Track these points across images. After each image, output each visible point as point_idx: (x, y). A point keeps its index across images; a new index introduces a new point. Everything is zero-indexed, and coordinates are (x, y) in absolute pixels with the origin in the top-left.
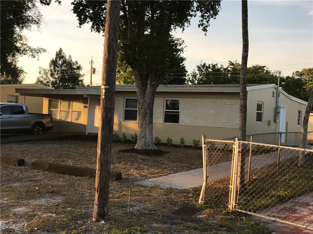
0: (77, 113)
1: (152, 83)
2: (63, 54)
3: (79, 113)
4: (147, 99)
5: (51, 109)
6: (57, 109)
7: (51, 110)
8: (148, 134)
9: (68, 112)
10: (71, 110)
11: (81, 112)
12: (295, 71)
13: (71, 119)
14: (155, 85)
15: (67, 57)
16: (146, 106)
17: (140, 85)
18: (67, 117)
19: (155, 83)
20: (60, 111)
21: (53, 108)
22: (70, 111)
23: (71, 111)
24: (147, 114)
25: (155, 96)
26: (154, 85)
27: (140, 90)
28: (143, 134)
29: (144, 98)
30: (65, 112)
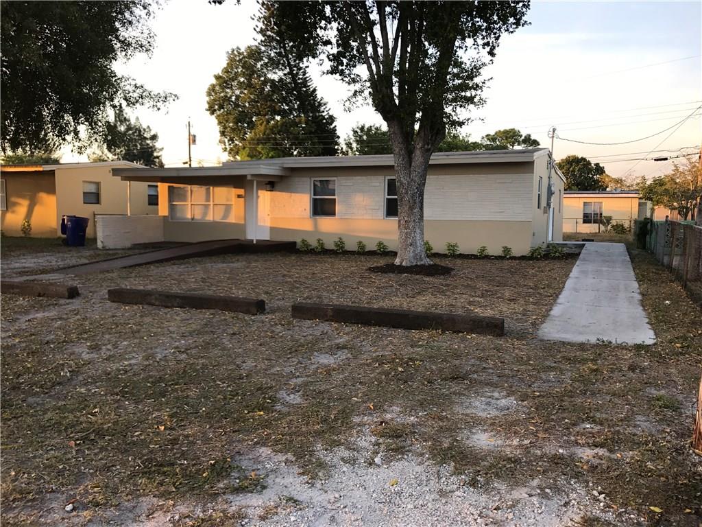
0: (223, 207)
1: (426, 146)
2: (125, 115)
3: (228, 208)
4: (416, 176)
5: (173, 201)
6: (186, 201)
7: (174, 203)
8: (418, 238)
9: (207, 206)
10: (211, 203)
11: (232, 205)
12: (484, 135)
13: (213, 216)
14: (430, 150)
15: (133, 122)
16: (414, 190)
17: (402, 152)
18: (205, 214)
19: (430, 146)
20: (192, 205)
21: (177, 201)
22: (209, 205)
23: (212, 205)
24: (415, 203)
25: (428, 173)
26: (428, 150)
27: (403, 160)
28: (410, 238)
29: (410, 175)
30: (200, 206)
